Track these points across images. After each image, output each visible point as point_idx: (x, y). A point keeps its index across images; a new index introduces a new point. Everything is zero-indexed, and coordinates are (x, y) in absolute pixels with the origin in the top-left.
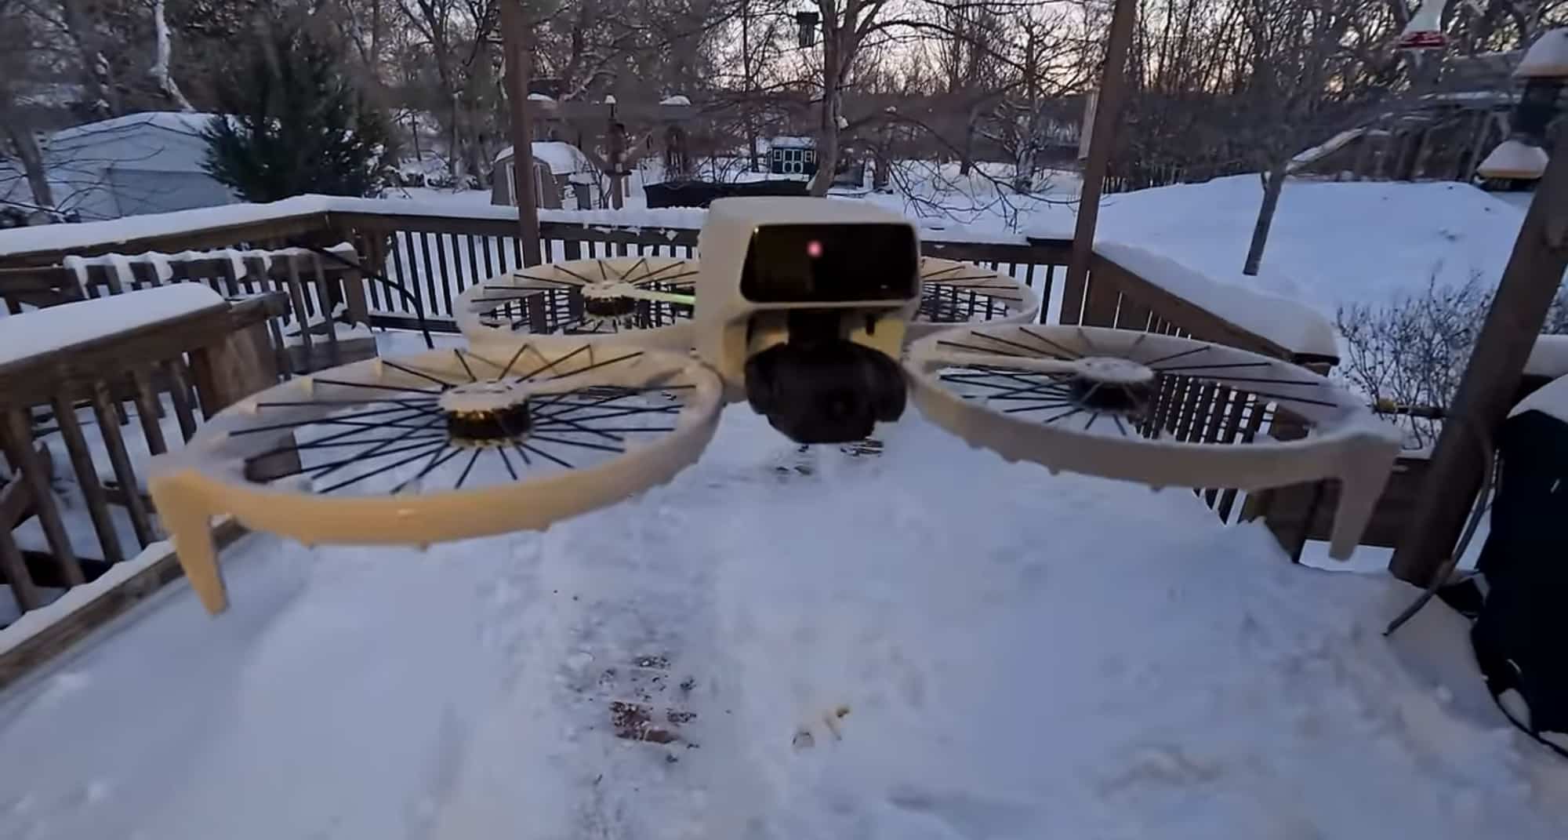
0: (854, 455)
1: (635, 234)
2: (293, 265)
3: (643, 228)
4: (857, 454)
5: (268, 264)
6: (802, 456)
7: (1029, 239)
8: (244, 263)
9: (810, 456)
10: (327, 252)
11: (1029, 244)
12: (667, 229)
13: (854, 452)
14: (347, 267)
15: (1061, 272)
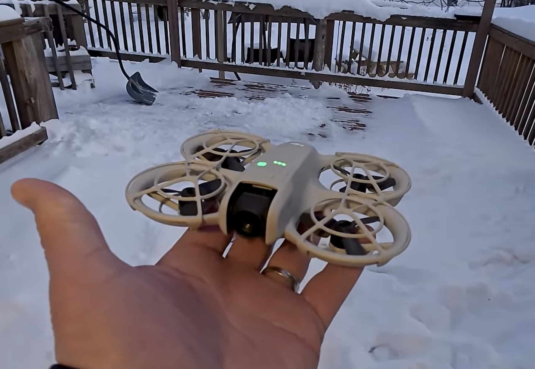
0: (350, 130)
1: (232, 5)
2: (46, 10)
3: (236, 2)
4: (352, 129)
5: (33, 9)
6: (322, 129)
7: (455, 16)
8: (21, 7)
9: (327, 129)
10: (65, 4)
11: (455, 18)
12: (250, 3)
13: (350, 129)
14: (76, 13)
15: (472, 36)
